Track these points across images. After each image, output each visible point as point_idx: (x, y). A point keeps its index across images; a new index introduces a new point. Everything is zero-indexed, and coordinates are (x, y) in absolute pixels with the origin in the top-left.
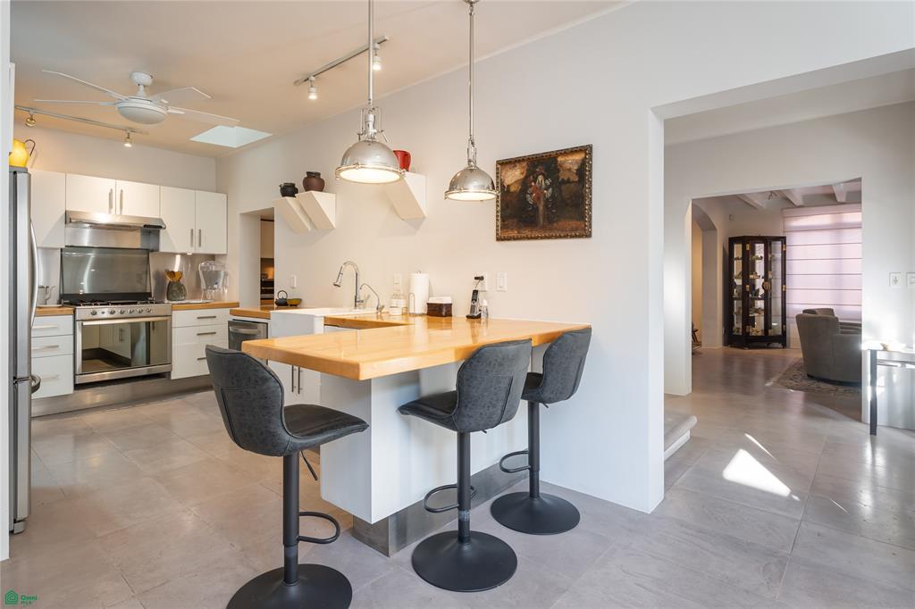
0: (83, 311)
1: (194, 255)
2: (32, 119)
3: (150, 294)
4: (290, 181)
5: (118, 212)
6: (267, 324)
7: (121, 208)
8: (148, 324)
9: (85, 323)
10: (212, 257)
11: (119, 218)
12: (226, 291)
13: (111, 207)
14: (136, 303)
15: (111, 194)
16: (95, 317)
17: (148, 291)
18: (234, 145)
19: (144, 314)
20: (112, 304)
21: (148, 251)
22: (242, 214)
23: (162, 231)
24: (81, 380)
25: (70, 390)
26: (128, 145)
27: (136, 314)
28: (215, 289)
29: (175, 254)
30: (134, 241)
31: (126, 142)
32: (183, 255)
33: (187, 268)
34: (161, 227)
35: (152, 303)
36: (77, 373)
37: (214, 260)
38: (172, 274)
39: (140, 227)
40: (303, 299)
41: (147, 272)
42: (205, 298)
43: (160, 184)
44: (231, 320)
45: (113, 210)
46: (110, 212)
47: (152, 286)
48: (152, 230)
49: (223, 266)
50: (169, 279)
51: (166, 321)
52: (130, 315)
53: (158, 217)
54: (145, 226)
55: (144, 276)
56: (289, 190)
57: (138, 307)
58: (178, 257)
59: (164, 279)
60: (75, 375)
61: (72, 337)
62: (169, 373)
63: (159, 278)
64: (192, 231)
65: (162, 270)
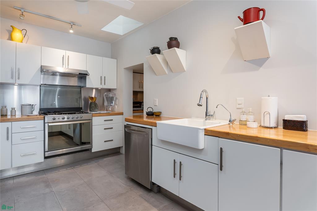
0: (49, 118)
1: (102, 89)
2: (22, 14)
3: (81, 108)
4: (156, 46)
5: (67, 67)
6: (152, 129)
7: (68, 65)
8: (81, 124)
9: (50, 124)
10: (109, 90)
11: (67, 69)
12: (116, 107)
13: (63, 64)
14: (75, 113)
15: (63, 58)
16: (54, 121)
17: (81, 107)
18: (121, 33)
19: (79, 119)
20: (63, 114)
21: (81, 87)
22: (125, 68)
23: (87, 77)
24: (47, 154)
25: (42, 160)
26: (71, 31)
27: (75, 119)
28: (111, 106)
29: (92, 89)
30: (74, 82)
31: (70, 29)
32: (97, 89)
33: (98, 95)
34: (87, 74)
35: (83, 113)
36: (46, 151)
37: (110, 91)
38: (92, 98)
39: (77, 74)
40: (162, 112)
41: (80, 97)
42: (107, 110)
43: (87, 54)
44: (126, 124)
45: (64, 66)
46: (63, 67)
47: (82, 104)
48: (82, 76)
49: (115, 95)
50: (90, 101)
51: (90, 122)
52: (72, 120)
53: (86, 70)
54: (79, 74)
55: (79, 99)
56: (155, 51)
57: (75, 116)
58: (94, 90)
59: (88, 101)
60: (45, 152)
61: (43, 131)
62: (91, 149)
63: (86, 100)
64: (101, 77)
65: (87, 96)
